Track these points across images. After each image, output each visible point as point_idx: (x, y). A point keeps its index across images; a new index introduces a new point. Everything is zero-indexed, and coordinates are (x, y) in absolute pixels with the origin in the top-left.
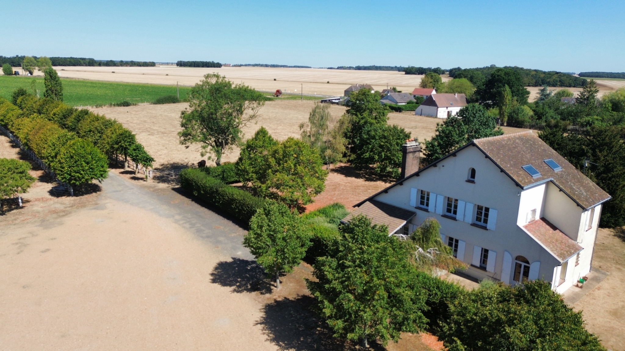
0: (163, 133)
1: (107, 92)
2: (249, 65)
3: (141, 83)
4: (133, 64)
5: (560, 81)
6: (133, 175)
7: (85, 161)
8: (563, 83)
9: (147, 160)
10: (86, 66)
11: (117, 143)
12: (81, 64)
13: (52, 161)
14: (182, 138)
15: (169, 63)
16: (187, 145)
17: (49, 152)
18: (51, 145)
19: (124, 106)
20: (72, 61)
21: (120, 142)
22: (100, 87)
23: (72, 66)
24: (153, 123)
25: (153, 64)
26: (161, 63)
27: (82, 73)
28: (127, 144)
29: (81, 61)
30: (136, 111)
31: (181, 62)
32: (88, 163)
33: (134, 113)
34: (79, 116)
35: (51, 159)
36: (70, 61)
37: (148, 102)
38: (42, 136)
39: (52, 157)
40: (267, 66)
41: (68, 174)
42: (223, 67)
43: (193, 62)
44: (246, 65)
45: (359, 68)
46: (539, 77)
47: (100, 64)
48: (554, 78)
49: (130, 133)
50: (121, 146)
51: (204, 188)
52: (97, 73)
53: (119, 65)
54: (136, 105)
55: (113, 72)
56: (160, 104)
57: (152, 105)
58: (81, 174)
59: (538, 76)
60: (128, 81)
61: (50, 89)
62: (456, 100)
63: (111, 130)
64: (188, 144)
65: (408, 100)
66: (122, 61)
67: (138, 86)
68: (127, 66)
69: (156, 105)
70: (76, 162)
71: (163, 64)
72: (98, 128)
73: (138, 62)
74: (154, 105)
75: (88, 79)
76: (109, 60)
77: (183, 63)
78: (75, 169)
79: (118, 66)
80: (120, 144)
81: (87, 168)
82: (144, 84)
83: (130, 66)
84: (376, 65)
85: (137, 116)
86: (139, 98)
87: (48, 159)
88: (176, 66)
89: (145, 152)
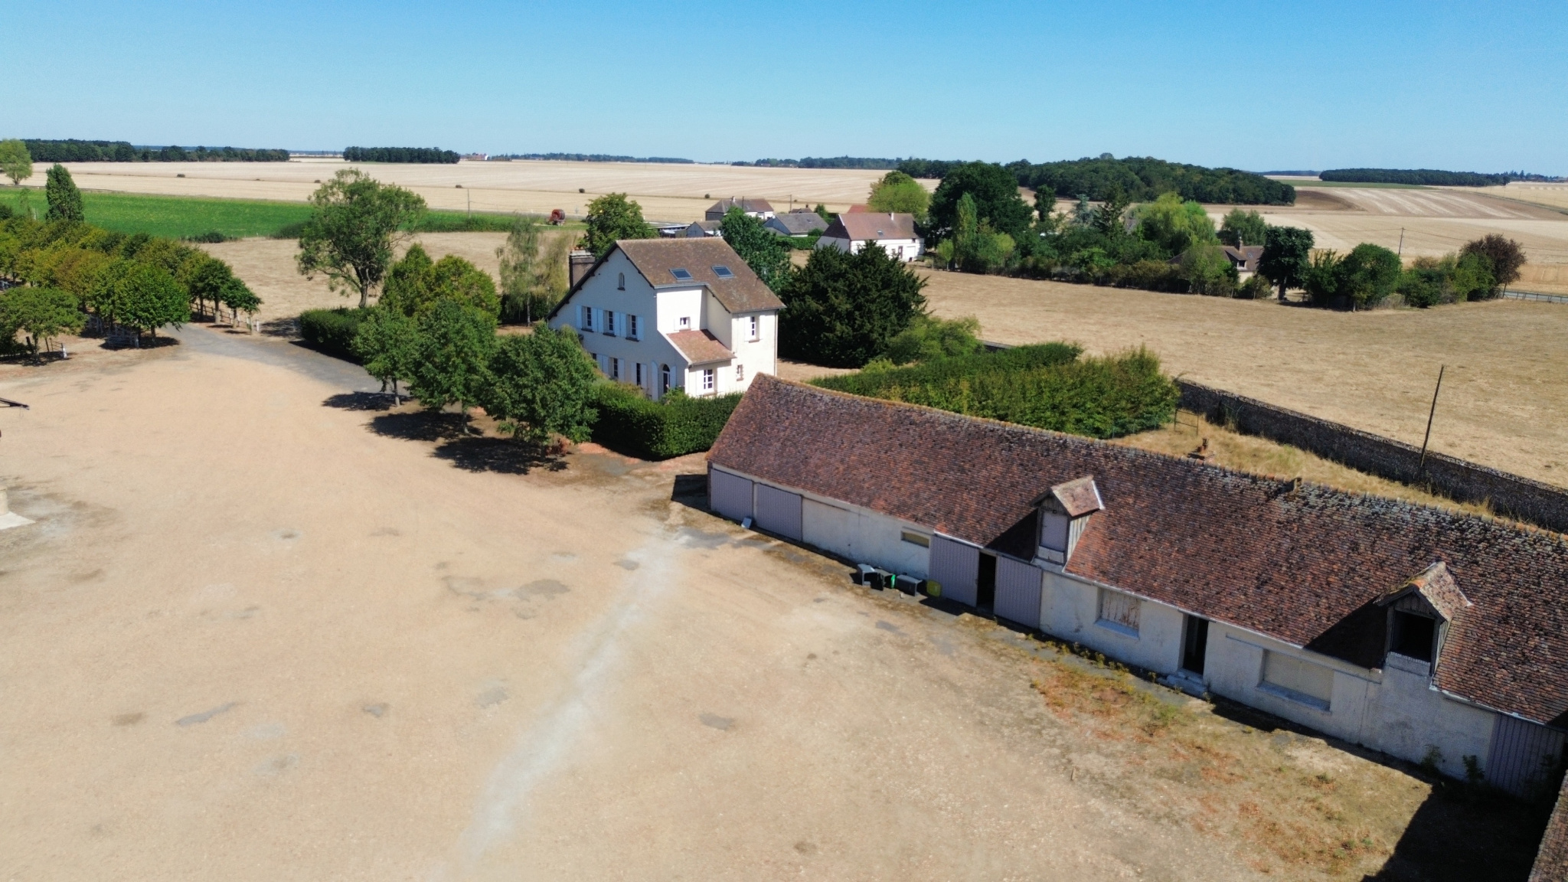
0: (287, 282)
1: (171, 217)
2: (535, 156)
3: (251, 200)
4: (230, 154)
5: (1235, 191)
6: (230, 329)
7: (155, 296)
8: (1239, 194)
9: (250, 302)
10: (110, 161)
11: (201, 279)
12: (97, 156)
13: (102, 304)
14: (303, 266)
15: (327, 153)
16: (309, 276)
17: (97, 288)
18: (99, 279)
19: (211, 242)
20: (74, 148)
21: (207, 278)
22: (155, 207)
23: (73, 161)
24: (271, 268)
25: (282, 156)
26: (306, 152)
27: (103, 177)
28: (219, 281)
29: (97, 148)
30: (237, 251)
31: (354, 149)
32: (160, 298)
33: (232, 253)
34: (134, 245)
35: (101, 300)
36: (69, 151)
37: (263, 234)
38: (80, 270)
39: (102, 297)
40: (579, 158)
41: (131, 313)
42: (462, 163)
43: (386, 149)
44: (526, 157)
45: (808, 164)
46: (1190, 183)
47: (146, 155)
48: (1222, 183)
49: (222, 265)
50: (208, 284)
51: (331, 330)
52: (139, 178)
53: (196, 158)
54: (236, 239)
55: (180, 176)
56: (288, 238)
57: (272, 242)
58: (151, 314)
59: (1186, 181)
60: (218, 195)
61: (58, 207)
62: (891, 226)
63: (191, 262)
64: (311, 273)
65: (812, 228)
66: (201, 149)
67: (241, 205)
68: (214, 160)
69: (280, 241)
70: (142, 296)
71: (310, 154)
72: (169, 260)
73: (244, 150)
74: (277, 241)
75: (123, 192)
76: (169, 144)
77: (359, 152)
78: (142, 305)
79: (192, 160)
80: (207, 281)
81: (159, 305)
82: (257, 200)
83: (224, 161)
84: (850, 156)
85: (238, 259)
86: (243, 227)
87: (95, 299)
88: (343, 160)
89: (246, 290)
